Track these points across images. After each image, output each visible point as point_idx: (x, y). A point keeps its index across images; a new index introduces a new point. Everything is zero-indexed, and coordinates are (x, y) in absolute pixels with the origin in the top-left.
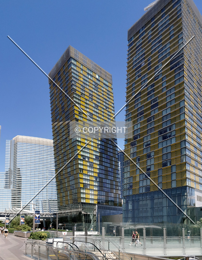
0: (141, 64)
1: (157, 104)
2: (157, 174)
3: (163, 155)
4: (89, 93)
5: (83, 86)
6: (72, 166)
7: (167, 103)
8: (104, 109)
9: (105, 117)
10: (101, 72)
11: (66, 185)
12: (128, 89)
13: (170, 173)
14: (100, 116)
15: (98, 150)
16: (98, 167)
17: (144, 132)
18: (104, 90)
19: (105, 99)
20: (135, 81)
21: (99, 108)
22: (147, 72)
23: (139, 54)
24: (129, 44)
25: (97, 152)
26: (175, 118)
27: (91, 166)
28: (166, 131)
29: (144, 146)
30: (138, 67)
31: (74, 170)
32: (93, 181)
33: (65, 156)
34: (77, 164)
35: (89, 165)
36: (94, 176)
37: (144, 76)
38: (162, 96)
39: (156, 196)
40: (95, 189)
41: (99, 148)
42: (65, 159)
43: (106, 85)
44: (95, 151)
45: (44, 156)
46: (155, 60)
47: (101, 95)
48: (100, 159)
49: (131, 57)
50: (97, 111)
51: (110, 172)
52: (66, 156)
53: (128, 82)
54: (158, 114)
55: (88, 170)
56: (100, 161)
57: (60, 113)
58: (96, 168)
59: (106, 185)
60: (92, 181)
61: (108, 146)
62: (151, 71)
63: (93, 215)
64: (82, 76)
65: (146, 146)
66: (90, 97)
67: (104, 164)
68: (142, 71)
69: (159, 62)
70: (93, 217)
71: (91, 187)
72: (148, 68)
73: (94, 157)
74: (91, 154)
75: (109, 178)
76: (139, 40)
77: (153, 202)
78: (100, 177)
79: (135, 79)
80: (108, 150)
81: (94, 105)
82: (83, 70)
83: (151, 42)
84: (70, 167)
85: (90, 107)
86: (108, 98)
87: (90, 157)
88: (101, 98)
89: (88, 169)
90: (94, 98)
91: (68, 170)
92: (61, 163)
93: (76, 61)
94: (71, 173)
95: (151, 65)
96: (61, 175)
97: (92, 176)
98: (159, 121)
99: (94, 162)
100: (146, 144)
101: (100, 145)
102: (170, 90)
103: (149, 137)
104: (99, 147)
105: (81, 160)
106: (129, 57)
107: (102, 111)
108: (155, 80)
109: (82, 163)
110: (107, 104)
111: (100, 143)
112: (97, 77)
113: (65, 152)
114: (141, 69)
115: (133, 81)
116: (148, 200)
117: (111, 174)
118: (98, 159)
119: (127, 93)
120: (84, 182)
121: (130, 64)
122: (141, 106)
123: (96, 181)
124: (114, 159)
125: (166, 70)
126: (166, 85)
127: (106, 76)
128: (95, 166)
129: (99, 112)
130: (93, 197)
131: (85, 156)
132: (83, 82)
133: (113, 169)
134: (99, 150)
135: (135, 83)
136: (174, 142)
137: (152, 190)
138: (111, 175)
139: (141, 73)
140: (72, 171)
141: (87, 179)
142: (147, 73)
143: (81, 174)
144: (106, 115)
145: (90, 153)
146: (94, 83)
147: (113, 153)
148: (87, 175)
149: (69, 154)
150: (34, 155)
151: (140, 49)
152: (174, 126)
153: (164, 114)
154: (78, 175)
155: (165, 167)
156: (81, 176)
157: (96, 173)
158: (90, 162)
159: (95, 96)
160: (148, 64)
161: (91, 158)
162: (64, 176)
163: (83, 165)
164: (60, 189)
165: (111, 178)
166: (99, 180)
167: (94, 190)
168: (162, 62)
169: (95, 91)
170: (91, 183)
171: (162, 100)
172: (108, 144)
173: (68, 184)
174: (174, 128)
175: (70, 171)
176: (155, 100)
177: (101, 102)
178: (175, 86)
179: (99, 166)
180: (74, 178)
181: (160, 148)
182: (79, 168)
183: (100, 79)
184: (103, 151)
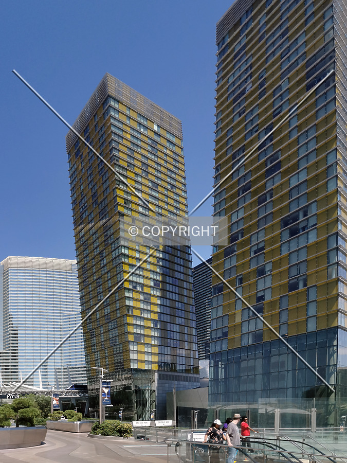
0: (245, 88)
1: (279, 166)
2: (278, 307)
3: (290, 267)
4: (141, 162)
5: (130, 149)
6: (112, 303)
7: (299, 160)
8: (167, 190)
9: (170, 205)
10: (161, 119)
11: (101, 339)
12: (217, 142)
13: (304, 303)
14: (161, 204)
15: (158, 270)
16: (159, 302)
17: (250, 226)
18: (168, 152)
19: (170, 170)
20: (232, 125)
21: (160, 189)
22: (258, 102)
23: (240, 67)
24: (220, 51)
25: (157, 273)
26: (317, 188)
27: (146, 301)
28: (296, 219)
29: (252, 253)
30: (239, 94)
31: (116, 310)
32: (151, 328)
33: (99, 286)
34: (122, 298)
35: (143, 299)
36: (151, 320)
37: (252, 110)
38: (289, 147)
39: (274, 350)
40: (153, 343)
41: (160, 266)
42: (99, 292)
43: (172, 143)
44: (154, 272)
45: (55, 290)
46: (273, 74)
47: (162, 162)
48: (162, 285)
49: (223, 77)
50: (157, 195)
51: (179, 309)
52: (102, 284)
53: (219, 128)
54: (281, 185)
55: (141, 308)
56: (163, 290)
57: (90, 206)
58: (154, 304)
59: (172, 335)
60: (148, 328)
61: (176, 260)
62: (266, 99)
63: (151, 390)
64: (128, 129)
65: (255, 253)
66: (144, 168)
67: (168, 295)
68: (246, 101)
69: (281, 77)
70: (151, 395)
71: (147, 340)
72: (260, 93)
73: (152, 284)
74: (147, 278)
75: (178, 321)
76: (239, 40)
77: (269, 361)
78: (162, 320)
79: (233, 120)
80: (176, 269)
81: (150, 184)
82: (130, 118)
83: (265, 38)
84: (109, 305)
85: (144, 188)
86: (176, 167)
87: (145, 283)
88: (163, 169)
89: (142, 306)
90: (150, 170)
91: (106, 311)
92: (92, 299)
93: (118, 102)
94: (110, 315)
95: (265, 86)
96: (93, 320)
97: (147, 319)
98: (281, 199)
99: (152, 292)
100: (255, 248)
101: (163, 259)
102: (307, 131)
103: (261, 234)
104: (161, 263)
105: (129, 289)
106: (219, 78)
107: (165, 195)
108: (274, 116)
109: (131, 295)
110: (173, 179)
111: (161, 256)
112: (156, 128)
113: (99, 278)
114: (246, 99)
115: (227, 125)
116: (259, 358)
117: (180, 313)
118: (159, 286)
119: (217, 151)
120: (135, 331)
121: (222, 91)
122: (246, 174)
123: (154, 328)
124: (185, 285)
125: (297, 93)
126: (298, 124)
127: (170, 125)
128: (153, 300)
129: (160, 196)
130: (150, 358)
131: (136, 283)
132: (131, 142)
133: (184, 303)
134: (160, 269)
135: (233, 128)
136: (313, 238)
137: (266, 339)
138: (180, 315)
139: (245, 107)
140: (113, 312)
141: (141, 326)
142: (258, 105)
143: (130, 316)
144: (172, 202)
145: (144, 277)
146: (150, 142)
147: (183, 273)
148: (141, 317)
149: (108, 280)
150: (38, 290)
151: (241, 57)
152: (314, 206)
153: (294, 183)
154: (125, 319)
155: (294, 292)
156: (129, 320)
157: (155, 312)
158: (144, 293)
159: (151, 167)
160: (260, 84)
161: (147, 286)
162: (98, 323)
163: (133, 299)
164: (92, 346)
165: (180, 322)
166: (161, 326)
167: (152, 345)
168: (289, 76)
169: (153, 157)
170: (147, 332)
171: (289, 156)
172: (175, 256)
173: (107, 335)
174: (313, 210)
175: (110, 313)
176: (273, 158)
177: (163, 176)
178: (316, 122)
179: (160, 300)
180: (117, 324)
181: (285, 252)
182: (126, 306)
183: (162, 132)
184: (168, 270)
